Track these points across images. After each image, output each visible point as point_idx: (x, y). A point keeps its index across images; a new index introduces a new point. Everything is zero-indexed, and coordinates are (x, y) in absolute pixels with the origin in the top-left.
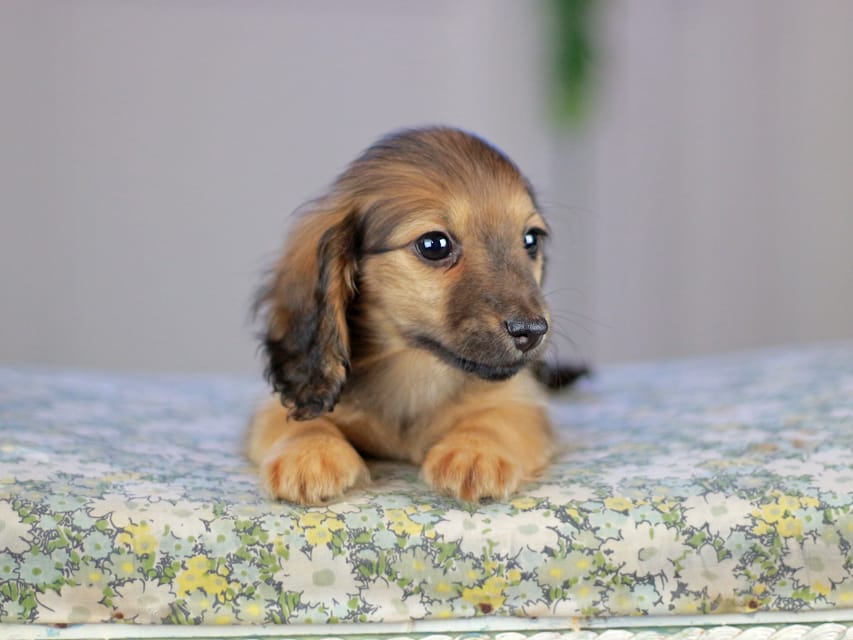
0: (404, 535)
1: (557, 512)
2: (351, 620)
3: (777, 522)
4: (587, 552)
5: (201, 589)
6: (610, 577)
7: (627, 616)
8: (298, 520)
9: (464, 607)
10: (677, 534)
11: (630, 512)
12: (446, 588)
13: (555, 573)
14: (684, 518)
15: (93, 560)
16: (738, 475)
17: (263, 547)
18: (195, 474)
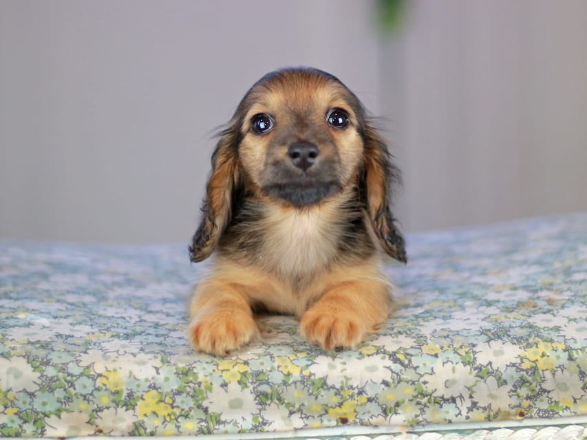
0: (289, 374)
1: (390, 356)
2: (255, 431)
3: (537, 360)
4: (411, 382)
5: (154, 413)
6: (426, 399)
7: (438, 423)
8: (217, 365)
9: (329, 420)
10: (471, 369)
11: (439, 355)
12: (318, 409)
13: (390, 397)
14: (475, 359)
15: (82, 395)
16: (511, 327)
17: (195, 384)
18: (147, 331)
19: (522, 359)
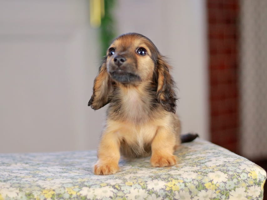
0: (71, 195)
1: (113, 186)
3: (172, 187)
4: (121, 197)
8: (42, 191)
10: (145, 191)
11: (132, 186)
14: (147, 187)
16: (161, 175)
17: (33, 199)
18: (13, 179)
19: (166, 186)
